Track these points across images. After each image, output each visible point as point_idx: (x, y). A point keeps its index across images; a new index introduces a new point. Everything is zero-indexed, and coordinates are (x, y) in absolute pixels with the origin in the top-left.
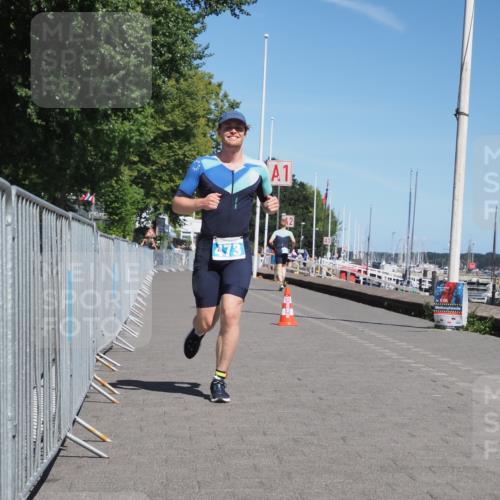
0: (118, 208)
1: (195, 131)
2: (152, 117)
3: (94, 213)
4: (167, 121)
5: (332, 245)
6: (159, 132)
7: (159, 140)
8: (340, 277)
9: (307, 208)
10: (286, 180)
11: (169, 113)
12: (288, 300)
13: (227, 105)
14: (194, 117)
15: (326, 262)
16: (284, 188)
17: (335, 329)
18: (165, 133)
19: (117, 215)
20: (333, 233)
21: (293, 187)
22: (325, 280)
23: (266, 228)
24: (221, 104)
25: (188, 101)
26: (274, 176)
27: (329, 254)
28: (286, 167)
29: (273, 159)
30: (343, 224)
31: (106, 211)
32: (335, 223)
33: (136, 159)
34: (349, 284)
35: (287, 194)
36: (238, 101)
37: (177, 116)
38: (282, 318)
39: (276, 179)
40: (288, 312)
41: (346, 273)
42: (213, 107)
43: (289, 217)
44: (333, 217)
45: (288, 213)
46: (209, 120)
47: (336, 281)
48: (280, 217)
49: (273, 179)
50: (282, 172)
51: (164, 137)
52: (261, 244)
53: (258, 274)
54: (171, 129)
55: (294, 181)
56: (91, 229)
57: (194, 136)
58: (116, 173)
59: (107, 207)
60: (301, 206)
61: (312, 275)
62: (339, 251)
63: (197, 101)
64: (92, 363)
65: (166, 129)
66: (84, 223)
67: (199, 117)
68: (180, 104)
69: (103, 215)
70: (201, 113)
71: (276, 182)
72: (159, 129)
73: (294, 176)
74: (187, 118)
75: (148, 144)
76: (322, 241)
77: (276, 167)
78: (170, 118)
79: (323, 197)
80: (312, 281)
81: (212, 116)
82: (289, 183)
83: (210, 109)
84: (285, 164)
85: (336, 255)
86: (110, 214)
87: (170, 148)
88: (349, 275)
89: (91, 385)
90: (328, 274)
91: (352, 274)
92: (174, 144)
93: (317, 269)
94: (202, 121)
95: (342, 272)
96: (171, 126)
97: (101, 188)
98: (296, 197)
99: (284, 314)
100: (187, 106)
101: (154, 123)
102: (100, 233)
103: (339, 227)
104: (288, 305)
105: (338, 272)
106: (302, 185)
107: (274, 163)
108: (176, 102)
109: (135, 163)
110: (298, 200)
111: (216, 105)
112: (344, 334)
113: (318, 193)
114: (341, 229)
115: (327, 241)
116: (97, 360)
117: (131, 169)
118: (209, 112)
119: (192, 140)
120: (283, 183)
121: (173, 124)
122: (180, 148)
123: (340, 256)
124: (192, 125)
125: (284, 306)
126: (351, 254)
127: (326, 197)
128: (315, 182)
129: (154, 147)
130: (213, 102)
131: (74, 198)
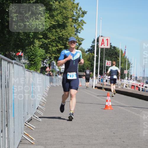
0: (34, 58)
1: (67, 24)
2: (48, 18)
3: (23, 60)
4: (55, 20)
5: (128, 74)
6: (52, 25)
7: (51, 29)
8: (132, 88)
9: (117, 58)
10: (108, 45)
11: (56, 16)
12: (109, 98)
13: (81, 12)
14: (67, 18)
15: (125, 81)
16: (107, 49)
17: (129, 111)
18: (54, 25)
19: (33, 61)
20: (128, 69)
21: (110, 48)
22: (125, 89)
23: (99, 66)
24: (78, 12)
25: (64, 11)
26: (102, 44)
27: (126, 78)
28: (107, 40)
29: (102, 36)
30: (133, 65)
31: (28, 60)
32: (129, 64)
33: (42, 37)
34: (136, 91)
35: (108, 51)
36: (86, 11)
37: (59, 18)
38: (106, 106)
39: (103, 45)
40: (109, 104)
41: (134, 86)
42: (75, 14)
43: (109, 62)
44: (128, 61)
45: (108, 60)
46: (73, 19)
47: (130, 90)
48: (105, 62)
49: (101, 45)
50: (105, 42)
51: (54, 27)
52: (97, 74)
53: (95, 87)
54: (57, 23)
55: (111, 46)
56: (22, 68)
57: (67, 26)
58: (33, 43)
59: (29, 58)
60: (114, 57)
61: (119, 87)
62: (131, 76)
63: (68, 11)
64: (23, 126)
65: (54, 23)
66: (19, 65)
67: (69, 18)
68: (61, 13)
69: (27, 62)
70: (70, 16)
71: (103, 46)
72: (51, 24)
73: (111, 44)
74: (64, 19)
75: (47, 30)
76: (123, 72)
77: (103, 40)
78: (56, 19)
79: (124, 53)
80: (119, 90)
81: (74, 18)
82: (109, 47)
83: (74, 15)
84: (107, 38)
85: (130, 78)
86: (30, 61)
87: (56, 32)
88: (135, 87)
89: (23, 136)
90: (126, 87)
91: (137, 87)
92: (58, 30)
93: (121, 84)
94: (70, 20)
95: (132, 86)
96: (57, 22)
97: (26, 49)
98: (112, 53)
99: (107, 104)
100: (64, 13)
101: (49, 21)
102: (26, 69)
103: (131, 66)
104: (109, 100)
105: (131, 86)
106: (114, 47)
107: (102, 38)
108: (59, 12)
109: (41, 38)
110: (113, 54)
111: (76, 13)
112: (133, 113)
113: (122, 51)
114: (132, 67)
115: (126, 72)
116: (25, 125)
117: (39, 41)
118: (73, 16)
119: (66, 28)
120: (106, 47)
121: (58, 21)
122: (61, 32)
123: (131, 78)
124: (66, 22)
125: (107, 101)
126: (136, 78)
127: (125, 53)
128: (120, 46)
129: (49, 32)
130: (75, 12)
131: (14, 54)
